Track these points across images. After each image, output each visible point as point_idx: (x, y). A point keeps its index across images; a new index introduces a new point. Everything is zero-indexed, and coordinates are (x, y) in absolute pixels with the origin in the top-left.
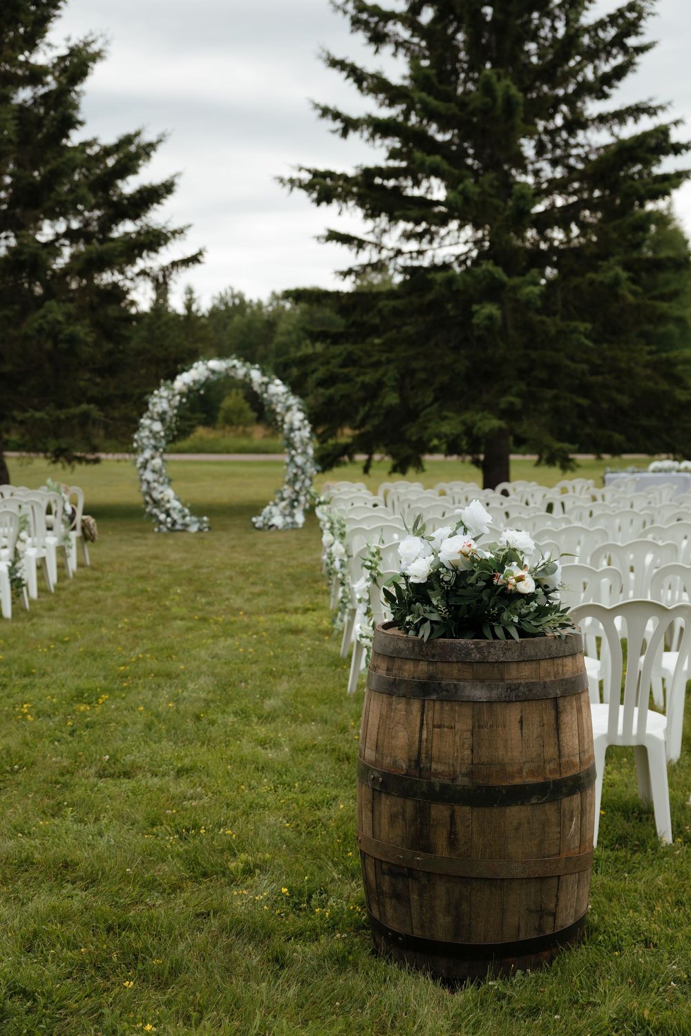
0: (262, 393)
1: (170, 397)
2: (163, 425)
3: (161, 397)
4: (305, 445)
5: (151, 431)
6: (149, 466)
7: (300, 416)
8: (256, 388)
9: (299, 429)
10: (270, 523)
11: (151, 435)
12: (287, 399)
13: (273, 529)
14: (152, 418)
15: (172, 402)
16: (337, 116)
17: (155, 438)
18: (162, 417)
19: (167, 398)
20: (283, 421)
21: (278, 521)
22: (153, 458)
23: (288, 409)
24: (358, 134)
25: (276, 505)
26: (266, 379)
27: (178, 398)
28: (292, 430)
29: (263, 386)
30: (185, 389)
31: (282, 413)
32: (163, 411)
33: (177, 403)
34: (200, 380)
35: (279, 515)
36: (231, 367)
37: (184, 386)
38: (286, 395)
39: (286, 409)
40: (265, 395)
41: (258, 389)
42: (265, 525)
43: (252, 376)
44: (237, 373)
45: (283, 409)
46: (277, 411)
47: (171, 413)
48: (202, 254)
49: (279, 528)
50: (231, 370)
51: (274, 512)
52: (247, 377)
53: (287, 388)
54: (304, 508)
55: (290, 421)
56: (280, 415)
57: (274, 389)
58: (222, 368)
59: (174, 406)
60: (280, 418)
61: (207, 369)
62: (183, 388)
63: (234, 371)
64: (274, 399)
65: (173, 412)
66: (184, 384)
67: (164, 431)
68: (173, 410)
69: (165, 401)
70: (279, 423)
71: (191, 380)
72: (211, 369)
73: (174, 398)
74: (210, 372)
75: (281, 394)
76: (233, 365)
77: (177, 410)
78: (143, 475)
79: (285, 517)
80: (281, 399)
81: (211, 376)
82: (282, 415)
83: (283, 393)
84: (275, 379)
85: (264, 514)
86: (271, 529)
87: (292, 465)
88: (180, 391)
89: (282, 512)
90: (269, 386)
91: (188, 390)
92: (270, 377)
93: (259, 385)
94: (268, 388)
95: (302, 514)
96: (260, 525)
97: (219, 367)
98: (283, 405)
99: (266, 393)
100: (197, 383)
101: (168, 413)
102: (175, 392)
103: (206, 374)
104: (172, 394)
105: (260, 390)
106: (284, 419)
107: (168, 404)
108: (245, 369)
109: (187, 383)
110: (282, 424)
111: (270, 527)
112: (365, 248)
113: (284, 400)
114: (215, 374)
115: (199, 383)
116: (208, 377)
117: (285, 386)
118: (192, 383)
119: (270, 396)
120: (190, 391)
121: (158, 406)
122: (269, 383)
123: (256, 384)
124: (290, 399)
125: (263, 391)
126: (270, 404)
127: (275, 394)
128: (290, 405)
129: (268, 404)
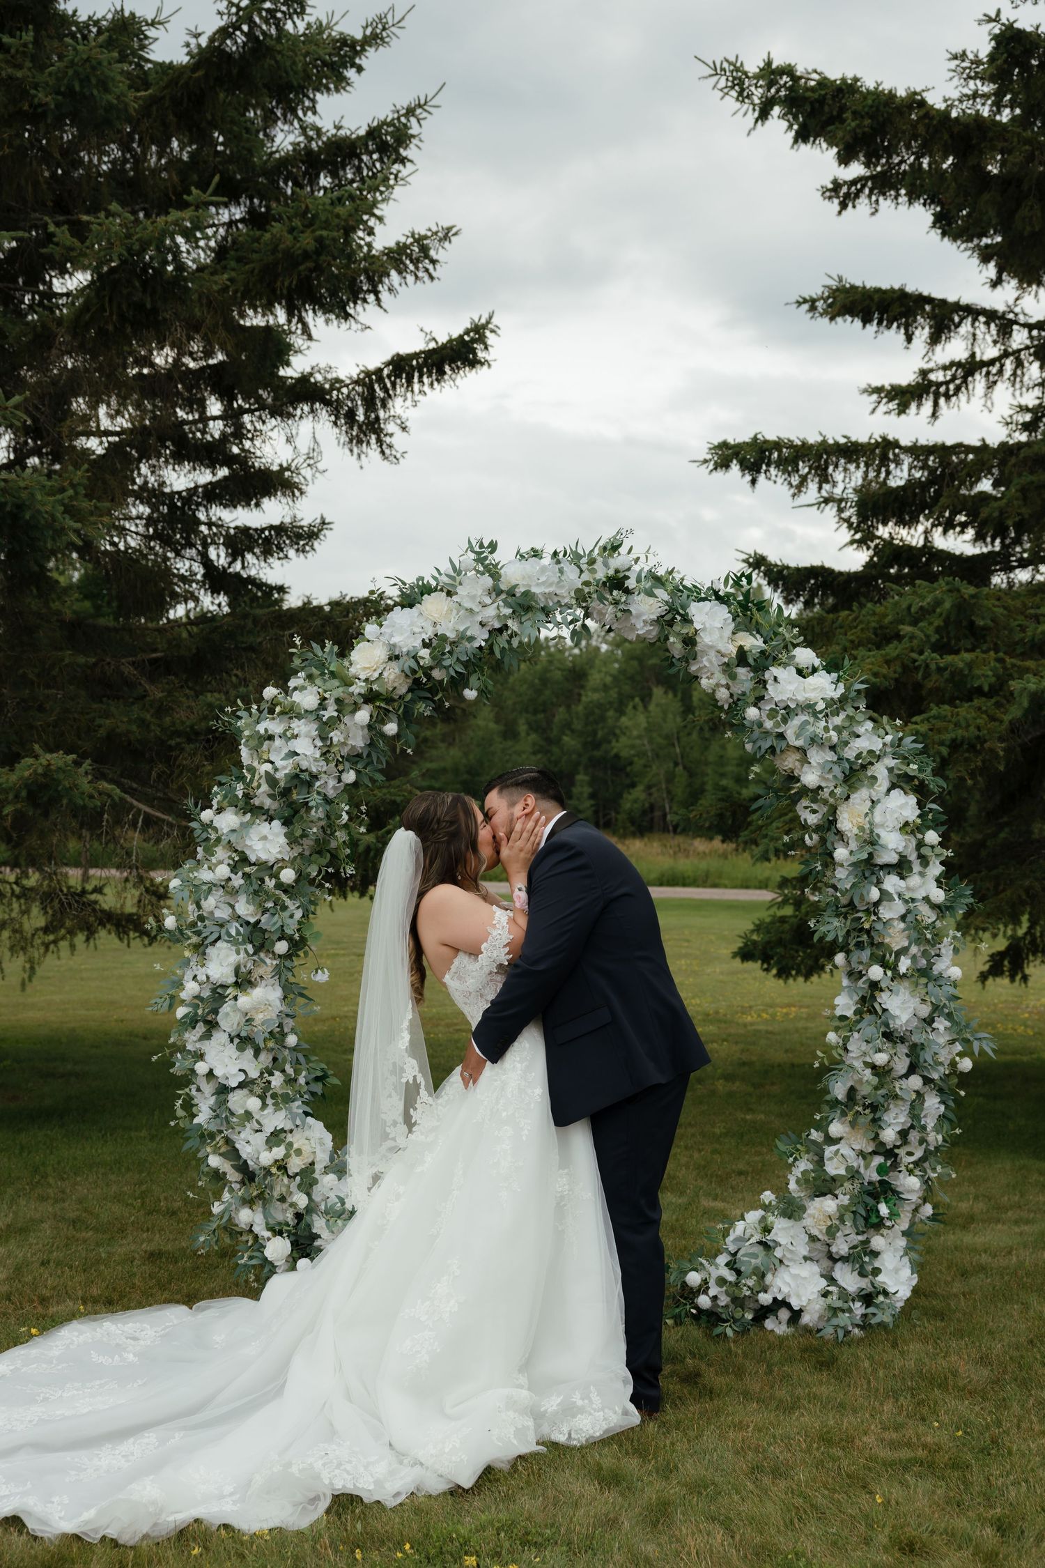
0: (737, 704)
1: (331, 712)
2: (292, 840)
3: (291, 713)
4: (926, 937)
5: (241, 861)
6: (229, 1018)
7: (904, 806)
8: (711, 679)
9: (901, 867)
10: (765, 1299)
11: (238, 881)
12: (848, 728)
13: (777, 1326)
14: (248, 806)
15: (336, 736)
17: (258, 895)
18: (290, 801)
19: (315, 714)
20: (829, 825)
21: (799, 1284)
22: (244, 981)
23: (854, 775)
25: (792, 1210)
26: (752, 643)
27: (363, 716)
28: (869, 868)
29: (742, 672)
30: (393, 677)
31: (825, 794)
32: (297, 776)
33: (359, 741)
34: (463, 637)
35: (806, 1258)
36: (604, 583)
37: (394, 664)
38: (842, 715)
39: (846, 776)
40: (752, 713)
41: (718, 685)
42: (738, 1301)
43: (697, 625)
44: (629, 611)
45: (830, 776)
46: (798, 780)
47: (332, 783)
48: (482, 339)
49: (806, 1319)
50: (602, 599)
51: (779, 1240)
52: (677, 628)
53: (841, 685)
54: (912, 1224)
55: (861, 829)
56: (814, 801)
57: (792, 687)
58: (563, 587)
59: (345, 751)
60: (814, 812)
61: (496, 591)
62: (385, 674)
63: (616, 603)
64: (790, 730)
65: (340, 781)
66: (394, 657)
67: (299, 862)
68: (341, 768)
69: (305, 728)
70: (807, 837)
71: (426, 637)
72: (511, 593)
73: (346, 719)
74: (507, 604)
75: (821, 706)
76: (611, 572)
77: (358, 772)
78: (200, 1056)
79: (832, 1269)
80: (820, 731)
81: (513, 625)
82: (825, 802)
83: (830, 703)
84: (795, 646)
85: (732, 1249)
86: (769, 1324)
87: (869, 1028)
88: (375, 687)
89: (818, 1245)
90: (767, 675)
91: (410, 681)
92: (776, 634)
93: (727, 668)
94: (763, 683)
95: (906, 1254)
96: (715, 1298)
97: (551, 585)
98: (831, 756)
99: (755, 705)
100: (450, 652)
101: (318, 784)
102: (351, 689)
103: (491, 612)
104: (339, 701)
105: (728, 687)
106: (835, 820)
107: (319, 743)
108: (662, 594)
109: (405, 650)
110: (823, 841)
111: (763, 1313)
112: (958, 326)
113: (833, 734)
114: (530, 615)
115: (457, 650)
116: (497, 625)
117: (835, 675)
118: (425, 653)
119: (772, 714)
120: (416, 685)
121: (277, 752)
122: (767, 658)
123: (710, 662)
124: (860, 730)
125: (744, 694)
126: (772, 750)
127: (793, 706)
128: (859, 756)
129: (763, 751)
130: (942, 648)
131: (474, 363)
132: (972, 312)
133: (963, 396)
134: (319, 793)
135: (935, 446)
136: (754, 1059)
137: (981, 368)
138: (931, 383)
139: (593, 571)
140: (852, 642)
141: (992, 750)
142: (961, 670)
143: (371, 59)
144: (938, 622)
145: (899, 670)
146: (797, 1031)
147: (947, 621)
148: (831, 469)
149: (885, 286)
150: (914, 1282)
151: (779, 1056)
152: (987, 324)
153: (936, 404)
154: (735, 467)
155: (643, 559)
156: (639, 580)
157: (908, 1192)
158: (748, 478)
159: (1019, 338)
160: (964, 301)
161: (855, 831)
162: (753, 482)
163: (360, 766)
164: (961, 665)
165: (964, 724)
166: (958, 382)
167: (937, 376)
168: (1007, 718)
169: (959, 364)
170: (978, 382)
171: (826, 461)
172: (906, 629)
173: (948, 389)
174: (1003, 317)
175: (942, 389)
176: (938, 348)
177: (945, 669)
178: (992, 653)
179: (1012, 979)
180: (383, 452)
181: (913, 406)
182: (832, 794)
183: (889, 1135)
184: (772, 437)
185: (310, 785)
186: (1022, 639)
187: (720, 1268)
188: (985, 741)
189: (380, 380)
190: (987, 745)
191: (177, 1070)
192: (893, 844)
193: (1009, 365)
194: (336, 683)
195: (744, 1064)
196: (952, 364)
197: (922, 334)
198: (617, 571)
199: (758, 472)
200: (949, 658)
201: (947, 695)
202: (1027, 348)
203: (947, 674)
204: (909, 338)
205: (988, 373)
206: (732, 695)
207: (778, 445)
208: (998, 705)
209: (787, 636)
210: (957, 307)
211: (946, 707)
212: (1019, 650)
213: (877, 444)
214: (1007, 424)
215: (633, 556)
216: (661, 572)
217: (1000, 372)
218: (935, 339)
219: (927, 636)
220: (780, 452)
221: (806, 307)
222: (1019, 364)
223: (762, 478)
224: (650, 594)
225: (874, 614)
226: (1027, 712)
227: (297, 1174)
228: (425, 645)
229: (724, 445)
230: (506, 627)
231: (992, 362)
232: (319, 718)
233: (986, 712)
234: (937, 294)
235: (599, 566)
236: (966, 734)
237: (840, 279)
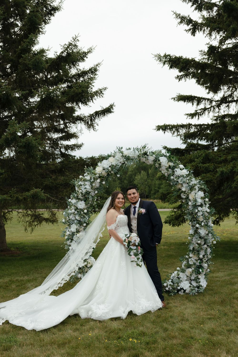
1: (92, 180)
2: (86, 205)
3: (85, 180)
4: (206, 219)
5: (76, 209)
6: (75, 238)
7: (201, 194)
9: (201, 206)
10: (179, 288)
11: (76, 212)
12: (190, 180)
13: (181, 293)
14: (78, 198)
15: (94, 184)
16: (190, 21)
17: (80, 215)
18: (85, 197)
19: (90, 180)
20: (187, 198)
21: (185, 285)
22: (78, 231)
23: (192, 188)
24: (201, 33)
25: (183, 271)
26: (171, 164)
27: (99, 181)
28: (195, 206)
29: (170, 170)
30: (104, 173)
31: (186, 192)
32: (87, 192)
33: (98, 185)
34: (117, 165)
35: (186, 280)
36: (143, 154)
37: (104, 171)
38: (189, 177)
39: (190, 189)
40: (172, 177)
41: (165, 172)
42: (174, 289)
43: (161, 161)
44: (148, 159)
45: (187, 189)
46: (181, 190)
47: (93, 193)
48: (112, 108)
49: (187, 292)
50: (143, 157)
51: (181, 277)
52: (157, 162)
53: (188, 171)
54: (206, 273)
55: (194, 198)
56: (184, 193)
57: (179, 172)
58: (135, 155)
59: (95, 187)
60: (184, 196)
61: (123, 156)
62: (102, 173)
63: (146, 157)
64: (179, 181)
65: (94, 193)
66: (104, 169)
67: (88, 209)
68: (95, 190)
69: (88, 183)
70: (183, 200)
71: (110, 165)
72: (126, 156)
73: (95, 181)
74: (125, 158)
75: (185, 176)
76: (144, 152)
77: (98, 191)
78: (70, 246)
79: (191, 282)
80: (185, 180)
81: (126, 162)
82: (187, 194)
83: (187, 175)
84: (179, 164)
85: (172, 279)
86: (180, 293)
87: (196, 236)
88: (101, 175)
89: (188, 277)
90: (175, 170)
91: (107, 174)
92: (176, 162)
93: (167, 169)
94: (174, 172)
95: (205, 279)
96: (169, 288)
97: (133, 155)
98: (187, 185)
99: (173, 176)
100: (114, 168)
101: (90, 194)
102: (96, 176)
103: (122, 160)
104: (94, 178)
105: (167, 173)
106: (189, 197)
107: (90, 186)
108: (154, 156)
109: (106, 168)
110: (186, 201)
111: (178, 291)
112: (202, 102)
113: (187, 181)
114: (129, 160)
115: (116, 168)
116: (123, 163)
117: (187, 170)
118: (110, 168)
119: (176, 177)
120: (108, 175)
121: (83, 188)
122: (174, 167)
123: (164, 168)
124: (192, 180)
125: (170, 174)
126: (176, 184)
127: (180, 176)
128: (192, 185)
129: (174, 184)
130: (203, 163)
131: (111, 112)
132: (205, 99)
133: (204, 115)
134: (91, 195)
135: (199, 124)
136: (168, 242)
137: (207, 109)
138: (197, 113)
139: (141, 152)
140: (185, 162)
141: (214, 182)
142: (207, 167)
143: (89, 55)
144: (202, 158)
145: (195, 167)
146: (175, 236)
147: (204, 158)
148: (179, 130)
149: (188, 95)
150: (207, 284)
151: (172, 241)
152: (208, 101)
153: (199, 117)
154: (161, 130)
155: (150, 149)
156: (150, 153)
157: (205, 267)
158: (163, 132)
159: (214, 104)
160: (203, 97)
161: (192, 199)
162: (164, 133)
163: (98, 190)
164: (207, 166)
165: (208, 177)
166: (203, 112)
167: (199, 111)
168: (216, 176)
169: (203, 109)
170: (207, 112)
171: (178, 128)
172: (196, 160)
173: (201, 114)
174: (210, 100)
175: (200, 114)
176: (199, 106)
177: (204, 167)
178: (213, 164)
179: (217, 225)
180: (94, 130)
181: (194, 117)
182: (188, 192)
183: (201, 256)
184: (168, 124)
185: (89, 194)
186: (218, 161)
187: (170, 282)
188: (213, 180)
189: (93, 116)
190: (213, 181)
191: (66, 248)
192: (200, 201)
193: (212, 109)
194: (93, 175)
195: (166, 243)
196: (201, 109)
197: (195, 103)
198: (145, 152)
199: (165, 131)
200: (205, 165)
201: (204, 172)
202: (216, 105)
203: (204, 168)
204: (193, 104)
205: (208, 110)
206: (168, 174)
207: (169, 126)
208: (214, 173)
209: (178, 163)
210: (202, 98)
211: (205, 174)
212: (218, 163)
213: (188, 125)
214: (212, 119)
215: (148, 148)
216: (154, 151)
217: (211, 110)
218: (198, 104)
219: (200, 161)
220: (169, 127)
221: (173, 99)
222: (214, 108)
223: (166, 132)
224: (152, 156)
225: (189, 157)
226: (220, 174)
227: (89, 267)
228: (110, 167)
229: (159, 126)
230: (125, 163)
231: (209, 108)
232: (90, 181)
233: (212, 175)
234: (198, 96)
235: (142, 151)
236: (209, 179)
237: (179, 94)
